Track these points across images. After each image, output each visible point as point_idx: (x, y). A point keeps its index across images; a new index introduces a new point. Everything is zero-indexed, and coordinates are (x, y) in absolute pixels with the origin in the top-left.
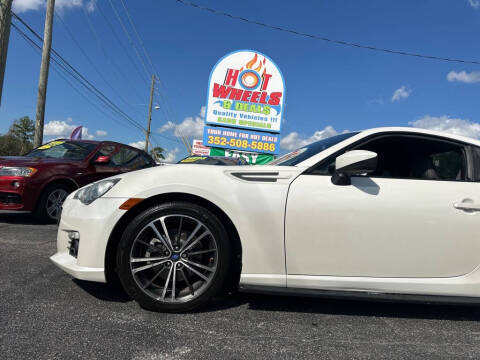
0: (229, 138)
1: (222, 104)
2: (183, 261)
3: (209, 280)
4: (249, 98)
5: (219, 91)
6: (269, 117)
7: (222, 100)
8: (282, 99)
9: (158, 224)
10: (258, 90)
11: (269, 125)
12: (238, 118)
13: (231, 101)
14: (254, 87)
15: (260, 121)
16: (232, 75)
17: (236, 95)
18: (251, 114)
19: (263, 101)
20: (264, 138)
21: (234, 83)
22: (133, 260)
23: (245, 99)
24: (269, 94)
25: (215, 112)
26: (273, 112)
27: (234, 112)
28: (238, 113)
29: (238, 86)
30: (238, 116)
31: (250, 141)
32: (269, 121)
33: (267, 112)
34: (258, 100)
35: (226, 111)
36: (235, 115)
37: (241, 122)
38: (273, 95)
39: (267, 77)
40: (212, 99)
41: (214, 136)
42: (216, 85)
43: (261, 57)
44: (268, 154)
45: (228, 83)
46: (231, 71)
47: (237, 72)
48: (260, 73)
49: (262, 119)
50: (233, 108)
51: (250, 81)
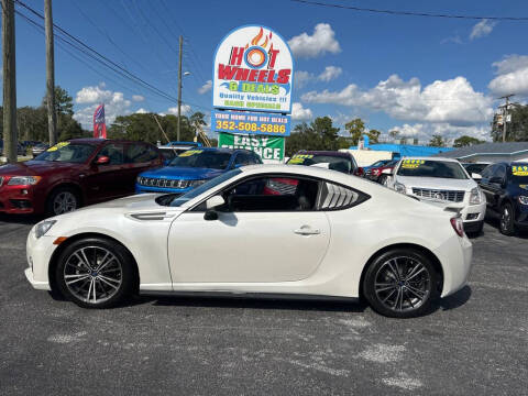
0: (237, 122)
1: (228, 86)
2: (100, 277)
3: (117, 288)
4: (256, 78)
5: (225, 73)
6: (277, 96)
7: (228, 81)
8: (290, 76)
9: (80, 253)
10: (265, 68)
11: (279, 106)
12: (246, 100)
13: (238, 82)
14: (261, 65)
15: (269, 102)
16: (237, 54)
17: (242, 75)
18: (259, 95)
19: (270, 80)
20: (274, 120)
21: (239, 63)
22: (66, 277)
23: (252, 79)
24: (277, 72)
25: (222, 95)
26: (282, 90)
27: (241, 94)
28: (246, 95)
29: (244, 66)
30: (246, 99)
31: (259, 123)
32: (278, 102)
33: (275, 91)
34: (266, 78)
35: (232, 93)
36: (242, 98)
37: (249, 104)
38: (281, 72)
39: (274, 53)
40: (218, 82)
41: (222, 120)
42: (221, 66)
43: (267, 32)
44: (277, 137)
45: (233, 63)
46: (236, 49)
47: (242, 50)
48: (267, 49)
49: (270, 99)
50: (240, 89)
51: (256, 58)
